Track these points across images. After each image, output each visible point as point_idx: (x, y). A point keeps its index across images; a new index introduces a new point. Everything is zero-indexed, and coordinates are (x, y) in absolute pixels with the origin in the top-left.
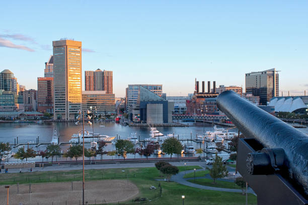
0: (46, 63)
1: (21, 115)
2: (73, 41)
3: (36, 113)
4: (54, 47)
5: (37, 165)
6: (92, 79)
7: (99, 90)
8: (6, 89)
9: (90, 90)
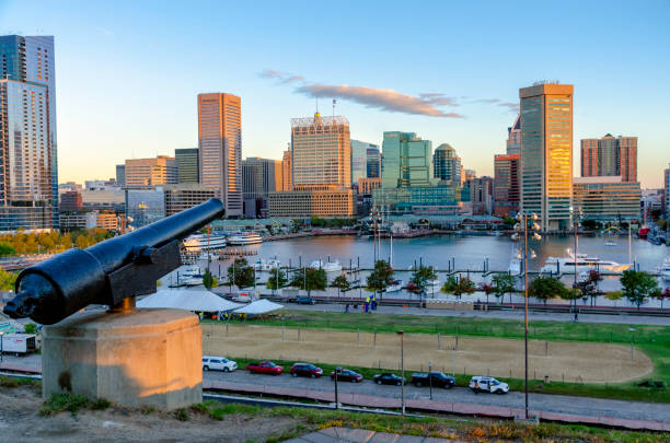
0: (510, 129)
1: (465, 221)
2: (556, 86)
3: (490, 218)
4: (523, 98)
5: (477, 306)
6: (595, 154)
7: (609, 175)
8: (443, 178)
9: (590, 175)
